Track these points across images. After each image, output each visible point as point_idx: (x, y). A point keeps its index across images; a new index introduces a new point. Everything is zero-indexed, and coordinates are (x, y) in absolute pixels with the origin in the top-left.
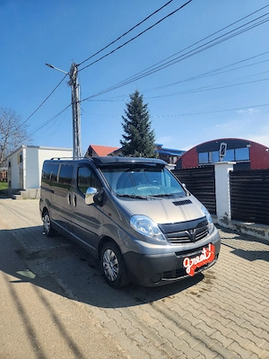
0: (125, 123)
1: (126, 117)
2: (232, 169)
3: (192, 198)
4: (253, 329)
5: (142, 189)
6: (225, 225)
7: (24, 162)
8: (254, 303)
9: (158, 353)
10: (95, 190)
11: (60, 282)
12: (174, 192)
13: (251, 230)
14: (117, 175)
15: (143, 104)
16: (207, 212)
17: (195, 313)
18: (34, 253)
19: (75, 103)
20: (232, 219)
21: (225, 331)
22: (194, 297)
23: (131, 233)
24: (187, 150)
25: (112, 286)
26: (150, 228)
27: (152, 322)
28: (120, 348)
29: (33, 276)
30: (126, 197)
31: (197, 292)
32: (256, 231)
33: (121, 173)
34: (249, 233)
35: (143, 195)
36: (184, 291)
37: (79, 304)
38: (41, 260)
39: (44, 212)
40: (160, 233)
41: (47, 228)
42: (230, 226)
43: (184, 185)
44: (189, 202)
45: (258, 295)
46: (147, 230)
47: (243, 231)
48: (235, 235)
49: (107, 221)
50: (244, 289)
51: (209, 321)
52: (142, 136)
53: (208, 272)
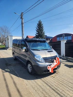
0: (36, 29)
1: (37, 28)
2: (66, 42)
3: (53, 50)
4: (69, 87)
5: (39, 48)
6: (63, 58)
7: (9, 40)
8: (70, 80)
9: (41, 93)
10: (25, 48)
11: (16, 72)
12: (48, 48)
13: (71, 59)
14: (32, 44)
15: (42, 24)
16: (57, 54)
17: (53, 82)
18: (10, 64)
19: (22, 24)
20: (65, 56)
21: (60, 88)
22: (53, 77)
23: (35, 60)
24: (54, 37)
25: (30, 74)
26: (40, 58)
27: (40, 84)
28: (30, 91)
29: (9, 70)
30: (34, 50)
31: (54, 76)
32: (72, 60)
33: (33, 43)
34: (70, 60)
35: (39, 49)
36: (50, 76)
37: (21, 78)
38: (12, 66)
39: (13, 53)
40: (43, 60)
41: (14, 58)
42: (65, 58)
43: (51, 46)
44: (52, 51)
45: (71, 78)
46: (39, 59)
47: (68, 59)
48: (66, 61)
49: (29, 56)
50: (67, 76)
51: (56, 85)
52: (41, 33)
53: (57, 71)
